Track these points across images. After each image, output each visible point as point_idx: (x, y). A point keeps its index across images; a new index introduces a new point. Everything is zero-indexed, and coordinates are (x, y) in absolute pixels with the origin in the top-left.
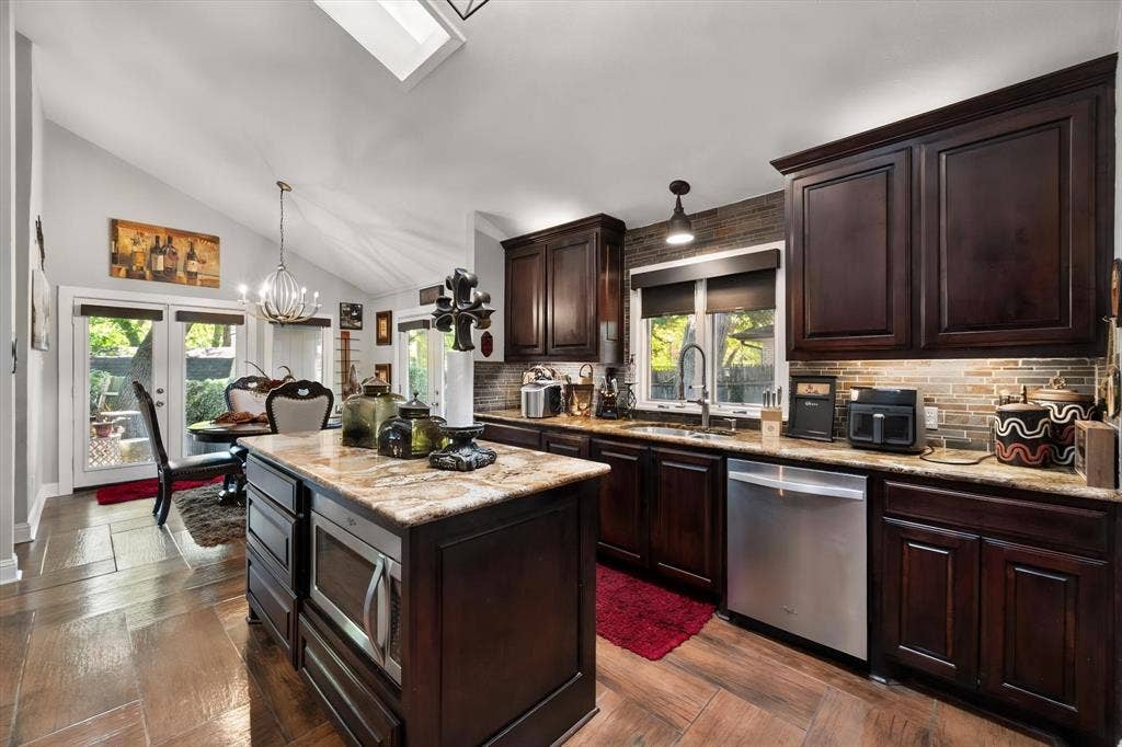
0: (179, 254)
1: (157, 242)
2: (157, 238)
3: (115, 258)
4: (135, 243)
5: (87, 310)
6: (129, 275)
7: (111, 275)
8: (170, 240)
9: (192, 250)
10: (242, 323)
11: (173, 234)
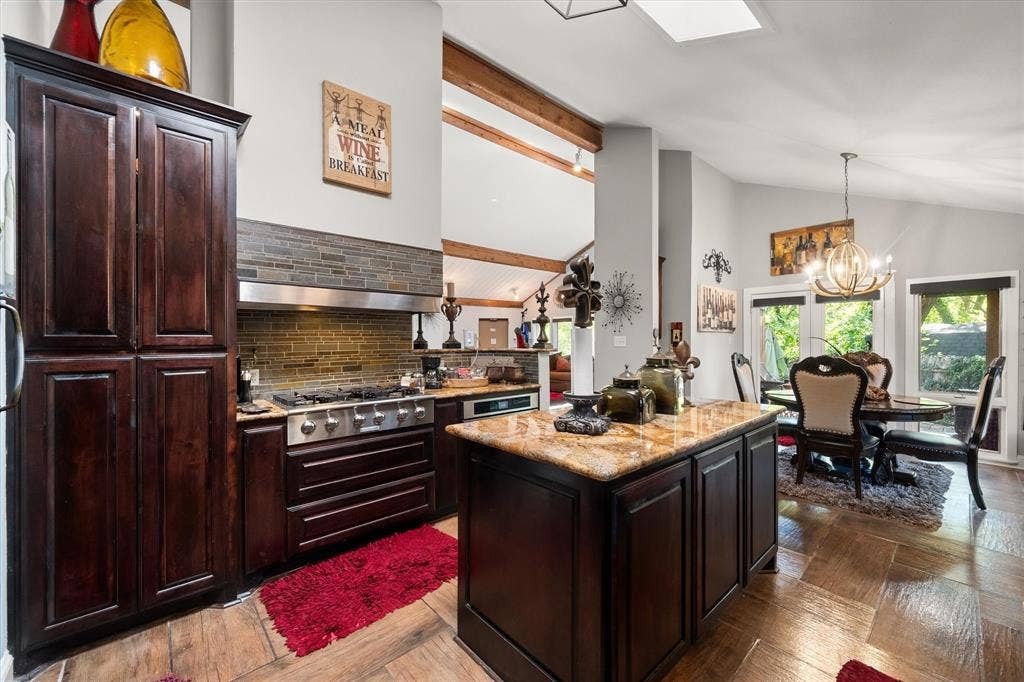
0: (818, 245)
1: (801, 240)
2: (801, 237)
3: (773, 262)
4: (786, 246)
5: (757, 303)
6: (782, 272)
7: (771, 275)
8: (810, 236)
9: (828, 238)
10: (878, 298)
11: (811, 230)
